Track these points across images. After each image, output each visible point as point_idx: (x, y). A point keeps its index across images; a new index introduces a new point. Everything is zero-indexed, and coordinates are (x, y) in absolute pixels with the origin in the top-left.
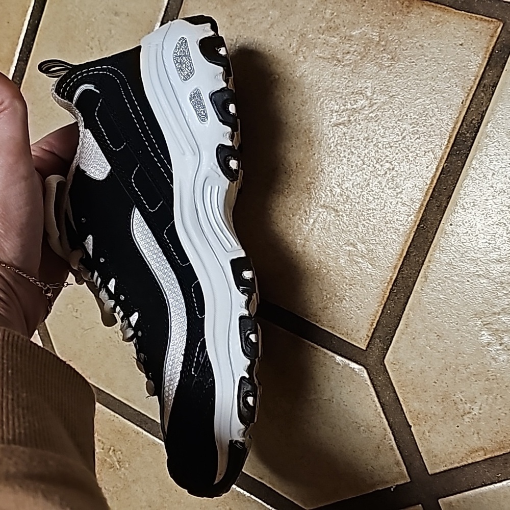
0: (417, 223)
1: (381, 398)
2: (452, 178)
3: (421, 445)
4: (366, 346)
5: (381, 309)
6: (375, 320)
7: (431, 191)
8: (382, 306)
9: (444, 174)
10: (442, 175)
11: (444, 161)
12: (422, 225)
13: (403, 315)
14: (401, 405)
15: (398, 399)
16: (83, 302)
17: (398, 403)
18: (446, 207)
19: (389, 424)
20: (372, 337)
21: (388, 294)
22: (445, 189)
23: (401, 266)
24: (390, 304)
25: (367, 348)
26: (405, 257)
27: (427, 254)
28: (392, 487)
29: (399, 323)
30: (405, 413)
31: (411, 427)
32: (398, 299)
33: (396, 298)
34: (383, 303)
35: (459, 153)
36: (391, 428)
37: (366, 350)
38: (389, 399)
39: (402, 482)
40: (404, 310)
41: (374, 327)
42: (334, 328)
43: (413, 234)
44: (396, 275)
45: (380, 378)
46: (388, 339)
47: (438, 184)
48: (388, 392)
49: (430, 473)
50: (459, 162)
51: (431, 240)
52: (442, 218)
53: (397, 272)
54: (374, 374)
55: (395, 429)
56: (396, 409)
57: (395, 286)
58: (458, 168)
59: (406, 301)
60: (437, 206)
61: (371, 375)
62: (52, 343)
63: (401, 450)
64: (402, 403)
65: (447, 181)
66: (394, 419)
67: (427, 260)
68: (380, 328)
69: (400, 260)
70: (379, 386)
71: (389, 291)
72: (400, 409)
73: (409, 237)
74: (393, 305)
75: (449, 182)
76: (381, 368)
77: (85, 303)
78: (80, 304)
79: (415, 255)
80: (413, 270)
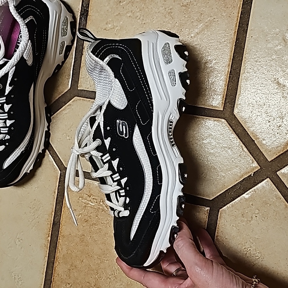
0: (235, 41)
1: (236, 132)
2: (247, 15)
3: (261, 148)
4: (223, 108)
5: (226, 88)
6: (224, 94)
7: (238, 24)
8: (227, 86)
9: (242, 14)
10: (242, 15)
11: (241, 8)
12: (238, 42)
13: (238, 87)
14: (247, 132)
15: (245, 129)
16: (71, 130)
17: (245, 131)
18: (247, 30)
19: (243, 143)
20: (225, 103)
21: (228, 79)
22: (245, 21)
23: (232, 64)
24: (231, 84)
25: (223, 109)
26: (233, 59)
27: (243, 55)
28: (252, 174)
29: (237, 92)
30: (250, 135)
31: (254, 141)
32: (234, 80)
33: (233, 80)
34: (227, 84)
35: (247, 3)
36: (244, 145)
37: (223, 110)
38: (240, 131)
39: (257, 170)
40: (238, 85)
41: (225, 98)
42: (205, 104)
43: (234, 47)
44: (230, 69)
45: (233, 122)
46: (233, 101)
47: (241, 20)
48: (239, 128)
49: (269, 161)
50: (249, 7)
51: (243, 48)
52: (246, 35)
53: (230, 68)
54: (230, 121)
55: (246, 145)
56: (245, 134)
57: (231, 75)
58: (249, 9)
59: (238, 80)
60: (243, 30)
61: (229, 122)
62: (58, 157)
63: (252, 154)
64: (247, 130)
65: (245, 18)
66: (245, 140)
67: (244, 57)
68: (228, 97)
69: (230, 61)
70: (234, 126)
71: (228, 78)
72: (247, 134)
73: (233, 49)
74: (232, 84)
75: (246, 18)
76: (233, 117)
77: (72, 131)
78: (70, 132)
79: (237, 57)
80: (238, 64)
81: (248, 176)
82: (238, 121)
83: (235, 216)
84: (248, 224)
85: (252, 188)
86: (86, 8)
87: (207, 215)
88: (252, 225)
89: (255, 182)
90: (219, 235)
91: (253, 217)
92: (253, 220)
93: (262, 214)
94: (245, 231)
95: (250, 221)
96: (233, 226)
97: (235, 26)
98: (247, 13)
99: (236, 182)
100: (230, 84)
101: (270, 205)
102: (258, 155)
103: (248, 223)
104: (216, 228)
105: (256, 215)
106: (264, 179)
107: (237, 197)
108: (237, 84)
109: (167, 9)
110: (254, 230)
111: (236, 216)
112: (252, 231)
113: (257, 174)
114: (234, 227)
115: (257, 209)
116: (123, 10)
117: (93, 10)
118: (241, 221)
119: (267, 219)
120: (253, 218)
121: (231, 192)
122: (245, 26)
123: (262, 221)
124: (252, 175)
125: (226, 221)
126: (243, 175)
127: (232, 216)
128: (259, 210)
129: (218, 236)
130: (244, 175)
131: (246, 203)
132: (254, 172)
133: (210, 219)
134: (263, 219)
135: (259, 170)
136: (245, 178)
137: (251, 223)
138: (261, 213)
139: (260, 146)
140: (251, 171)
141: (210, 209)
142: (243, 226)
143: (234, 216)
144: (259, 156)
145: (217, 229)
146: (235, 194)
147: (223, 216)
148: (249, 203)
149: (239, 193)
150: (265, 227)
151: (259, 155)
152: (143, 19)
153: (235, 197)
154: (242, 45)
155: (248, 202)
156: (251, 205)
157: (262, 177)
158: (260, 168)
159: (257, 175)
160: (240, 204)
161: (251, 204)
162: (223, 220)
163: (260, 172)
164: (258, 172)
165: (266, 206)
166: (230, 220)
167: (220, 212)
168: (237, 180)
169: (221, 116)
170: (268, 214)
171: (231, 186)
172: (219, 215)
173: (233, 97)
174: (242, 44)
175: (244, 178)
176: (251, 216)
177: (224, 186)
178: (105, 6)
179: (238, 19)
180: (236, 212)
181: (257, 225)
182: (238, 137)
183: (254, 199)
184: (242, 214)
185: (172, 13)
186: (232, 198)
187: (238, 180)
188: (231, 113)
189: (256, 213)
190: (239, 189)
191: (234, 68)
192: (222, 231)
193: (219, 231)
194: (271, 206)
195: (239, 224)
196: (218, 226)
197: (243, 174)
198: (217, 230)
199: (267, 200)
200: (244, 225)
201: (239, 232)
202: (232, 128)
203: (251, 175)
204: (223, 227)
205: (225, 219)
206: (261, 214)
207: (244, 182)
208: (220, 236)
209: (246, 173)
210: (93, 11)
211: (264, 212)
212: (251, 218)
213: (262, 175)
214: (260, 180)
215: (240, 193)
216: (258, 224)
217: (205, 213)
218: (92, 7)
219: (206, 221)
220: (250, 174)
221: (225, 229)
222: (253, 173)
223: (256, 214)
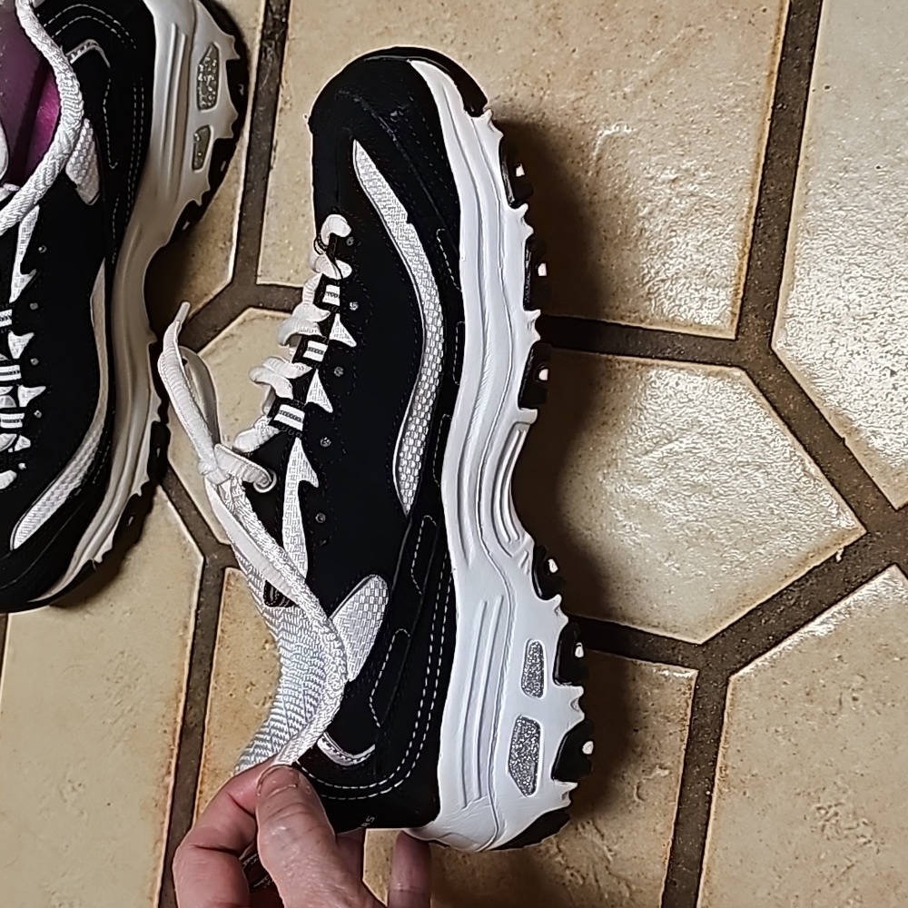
81: (823, 560)
82: (786, 375)
83: (783, 699)
84: (828, 726)
85: (840, 600)
86: (280, 14)
87: (687, 695)
88: (840, 729)
89: (848, 582)
90: (730, 764)
91: (843, 700)
92: (843, 710)
93: (874, 691)
94: (820, 747)
95: (834, 715)
96: (776, 731)
97: (770, 51)
98: (811, 9)
99: (782, 581)
100: (755, 248)
101: (901, 659)
102: (856, 487)
103: (828, 723)
104: (718, 740)
105: (855, 695)
106: (880, 570)
107: (790, 634)
108: (782, 247)
109: (543, 7)
110: (848, 745)
111: (787, 699)
112: (841, 748)
113: (855, 553)
114: (780, 738)
115: (858, 675)
116: (400, 15)
117: (301, 22)
118: (804, 715)
119: (893, 706)
120: (844, 704)
121: (769, 615)
122: (805, 52)
123: (877, 715)
124: (839, 558)
125: (751, 717)
126: (807, 559)
127: (773, 698)
128: (863, 677)
129: (726, 767)
130: (812, 557)
131: (820, 654)
132: (846, 548)
133: (698, 708)
134: (879, 706)
135: (861, 538)
136: (815, 567)
137: (838, 722)
138: (872, 686)
139: (862, 456)
140: (835, 545)
141: (699, 673)
142: (810, 731)
143: (779, 698)
144: (862, 490)
145: (722, 744)
146: (783, 623)
147: (741, 698)
148: (830, 651)
149: (796, 621)
150: (887, 735)
151: (861, 487)
152: (465, 44)
153: (782, 632)
154: (795, 115)
155: (825, 651)
156: (836, 660)
157: (873, 565)
158: (864, 532)
159: (854, 555)
160: (800, 655)
161: (838, 655)
162: (742, 713)
163: (866, 545)
164: (858, 546)
165: (889, 661)
166: (765, 713)
167: (731, 686)
168: (786, 576)
169: (730, 359)
170: (895, 688)
171: (769, 596)
172: (729, 696)
173: (769, 293)
174: (794, 112)
175: (812, 567)
176: (838, 697)
177: (745, 595)
178: (340, 6)
179: (779, 29)
180: (785, 683)
181: (858, 728)
182: (790, 428)
183: (847, 640)
184: (808, 690)
185: (560, 19)
186: (771, 638)
187: (791, 576)
188: (761, 349)
189: (854, 685)
190: (794, 604)
191: (771, 196)
192: (739, 751)
193: (730, 751)
194: (905, 661)
195: (796, 726)
196: (727, 733)
197: (808, 553)
198: (723, 748)
199: (890, 642)
200: (813, 730)
201: (798, 752)
202: (767, 398)
203: (834, 556)
204: (743, 735)
205: (747, 708)
206: (871, 691)
207: (810, 582)
208: (734, 768)
209: (818, 551)
210: (303, 24)
211: (884, 684)
212: (838, 705)
213: (874, 555)
214: (865, 574)
215: (800, 619)
216: (860, 726)
217: (680, 690)
218: (298, 10)
219: (686, 715)
220: (832, 553)
221: (749, 742)
222: (842, 550)
223: (853, 690)
